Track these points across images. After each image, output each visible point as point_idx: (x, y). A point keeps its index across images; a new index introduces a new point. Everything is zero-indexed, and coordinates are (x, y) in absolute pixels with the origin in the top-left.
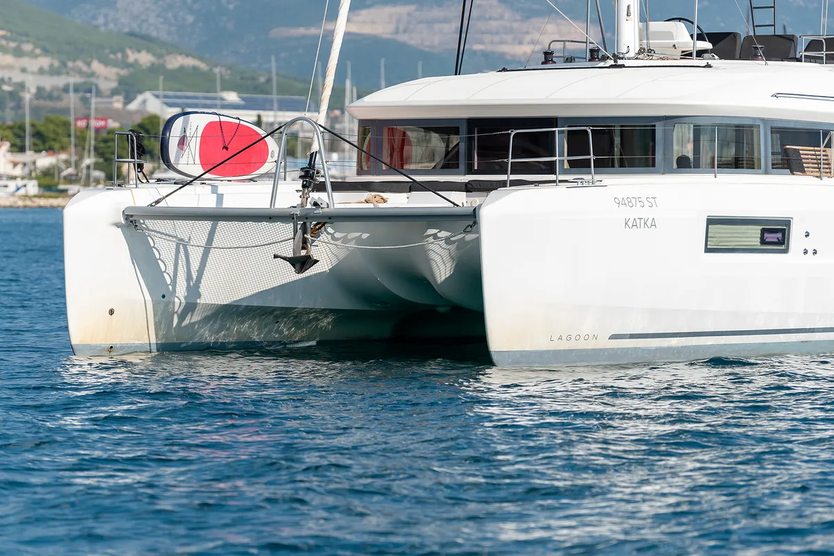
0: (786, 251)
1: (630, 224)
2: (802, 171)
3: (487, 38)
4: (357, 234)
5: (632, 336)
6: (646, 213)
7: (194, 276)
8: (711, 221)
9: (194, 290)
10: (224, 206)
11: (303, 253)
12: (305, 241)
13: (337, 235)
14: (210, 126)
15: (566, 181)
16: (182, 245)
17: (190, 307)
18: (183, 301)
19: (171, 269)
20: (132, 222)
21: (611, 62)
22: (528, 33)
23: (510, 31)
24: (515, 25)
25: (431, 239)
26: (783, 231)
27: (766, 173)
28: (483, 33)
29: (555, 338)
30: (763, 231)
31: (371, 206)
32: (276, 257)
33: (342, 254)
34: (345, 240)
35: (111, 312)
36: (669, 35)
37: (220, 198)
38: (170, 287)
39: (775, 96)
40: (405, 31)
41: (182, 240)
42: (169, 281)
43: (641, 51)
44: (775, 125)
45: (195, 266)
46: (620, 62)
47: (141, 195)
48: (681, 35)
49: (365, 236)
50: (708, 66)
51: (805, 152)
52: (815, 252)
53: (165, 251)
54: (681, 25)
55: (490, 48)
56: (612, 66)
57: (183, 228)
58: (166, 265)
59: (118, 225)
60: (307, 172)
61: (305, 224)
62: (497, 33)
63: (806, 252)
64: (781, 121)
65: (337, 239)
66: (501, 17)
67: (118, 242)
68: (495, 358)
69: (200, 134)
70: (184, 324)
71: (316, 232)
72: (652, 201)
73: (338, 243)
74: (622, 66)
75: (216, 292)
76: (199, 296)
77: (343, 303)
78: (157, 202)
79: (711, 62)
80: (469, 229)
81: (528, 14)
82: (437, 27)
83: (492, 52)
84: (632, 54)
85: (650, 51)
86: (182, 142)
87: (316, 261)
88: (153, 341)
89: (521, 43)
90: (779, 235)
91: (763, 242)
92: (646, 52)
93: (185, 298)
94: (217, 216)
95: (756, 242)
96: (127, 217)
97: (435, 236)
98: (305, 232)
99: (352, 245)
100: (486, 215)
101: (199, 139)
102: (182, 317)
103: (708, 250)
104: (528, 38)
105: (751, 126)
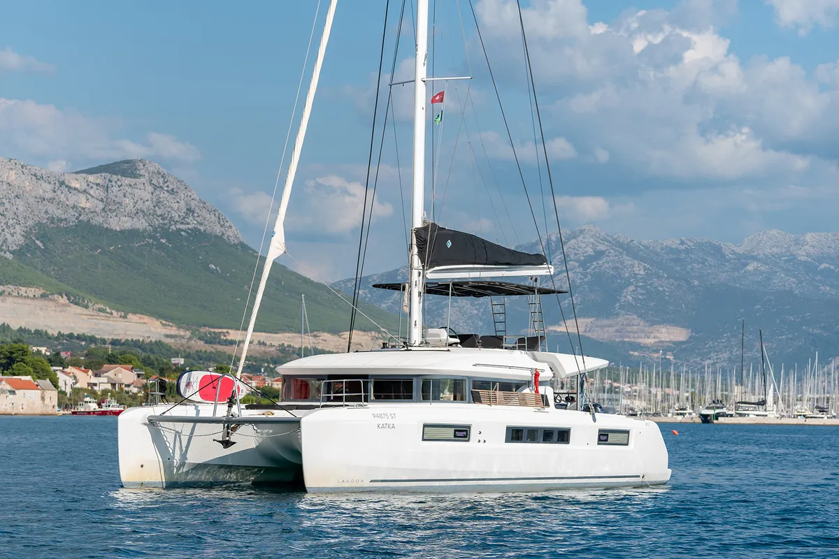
0: (468, 441)
1: (380, 426)
2: (480, 402)
3: (632, 335)
5: (382, 481)
6: (390, 421)
7: (184, 449)
8: (425, 426)
9: (184, 456)
10: (200, 416)
11: (227, 438)
12: (228, 433)
13: (259, 431)
14: (205, 377)
15: (348, 405)
16: (178, 434)
17: (182, 464)
19: (172, 446)
20: (152, 423)
21: (406, 348)
22: (652, 333)
23: (643, 331)
24: (646, 329)
26: (466, 431)
27: (469, 402)
28: (629, 332)
29: (341, 481)
30: (455, 431)
31: (264, 416)
32: (214, 440)
33: (260, 440)
34: (262, 433)
35: (142, 466)
36: (438, 335)
37: (198, 411)
38: (172, 455)
39: (475, 365)
40: (589, 331)
41: (178, 432)
42: (171, 451)
43: (422, 343)
44: (475, 379)
45: (184, 444)
46: (409, 348)
47: (158, 410)
48: (444, 334)
50: (449, 350)
51: (482, 392)
52: (485, 441)
53: (169, 437)
54: (443, 330)
55: (633, 340)
56: (405, 351)
57: (179, 426)
58: (170, 444)
59: (145, 424)
60: (230, 400)
61: (228, 425)
62: (636, 333)
63: (479, 441)
64: (476, 377)
66: (639, 325)
67: (146, 433)
68: (308, 490)
69: (199, 380)
70: (180, 472)
71: (234, 429)
72: (393, 416)
74: (411, 350)
75: (194, 457)
76: (186, 459)
77: (262, 463)
78: (163, 413)
81: (653, 323)
82: (606, 329)
83: (635, 343)
84: (417, 344)
85: (426, 343)
86: (188, 384)
87: (234, 443)
88: (164, 481)
89: (648, 338)
90: (465, 433)
91: (455, 436)
92: (425, 343)
93: (180, 460)
94: (195, 421)
95: (452, 436)
96: (150, 421)
98: (228, 429)
99: (264, 436)
100: (303, 421)
101: (198, 383)
102: (178, 469)
103: (423, 440)
104: (652, 335)
105: (462, 380)
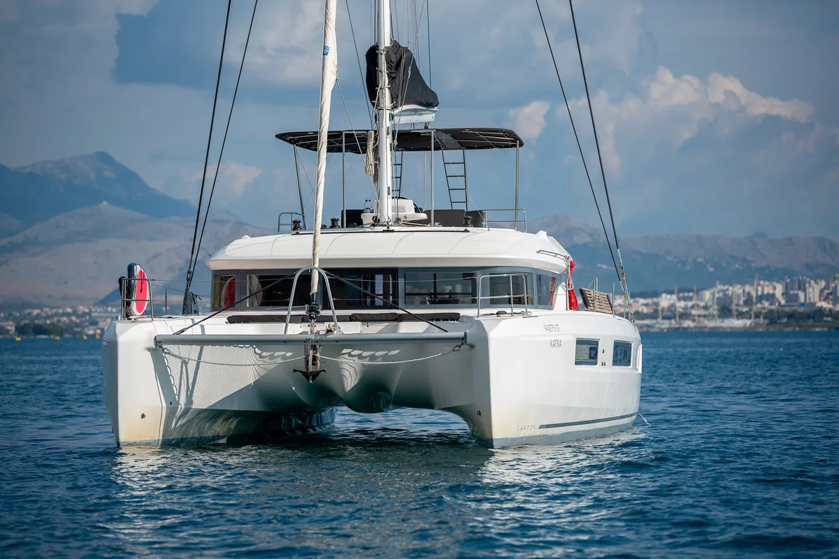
1: (552, 344)
2: (589, 306)
4: (283, 353)
7: (191, 386)
8: (577, 342)
9: (190, 398)
12: (314, 359)
16: (185, 363)
17: (187, 410)
18: (183, 407)
19: (177, 383)
20: (158, 346)
21: (385, 228)
25: (346, 356)
29: (520, 428)
30: (590, 349)
32: (295, 371)
35: (143, 416)
38: (177, 397)
39: (538, 252)
42: (176, 393)
45: (191, 378)
49: (289, 354)
50: (466, 231)
52: (605, 364)
53: (174, 366)
56: (384, 231)
58: (175, 381)
59: (149, 349)
63: (602, 364)
65: (265, 357)
70: (179, 424)
72: (557, 327)
73: (267, 360)
74: (393, 231)
75: (204, 399)
76: (193, 402)
78: (183, 331)
79: (468, 228)
80: (457, 348)
88: (161, 438)
93: (185, 405)
95: (588, 357)
96: (156, 342)
97: (349, 354)
102: (179, 419)
103: (577, 363)
